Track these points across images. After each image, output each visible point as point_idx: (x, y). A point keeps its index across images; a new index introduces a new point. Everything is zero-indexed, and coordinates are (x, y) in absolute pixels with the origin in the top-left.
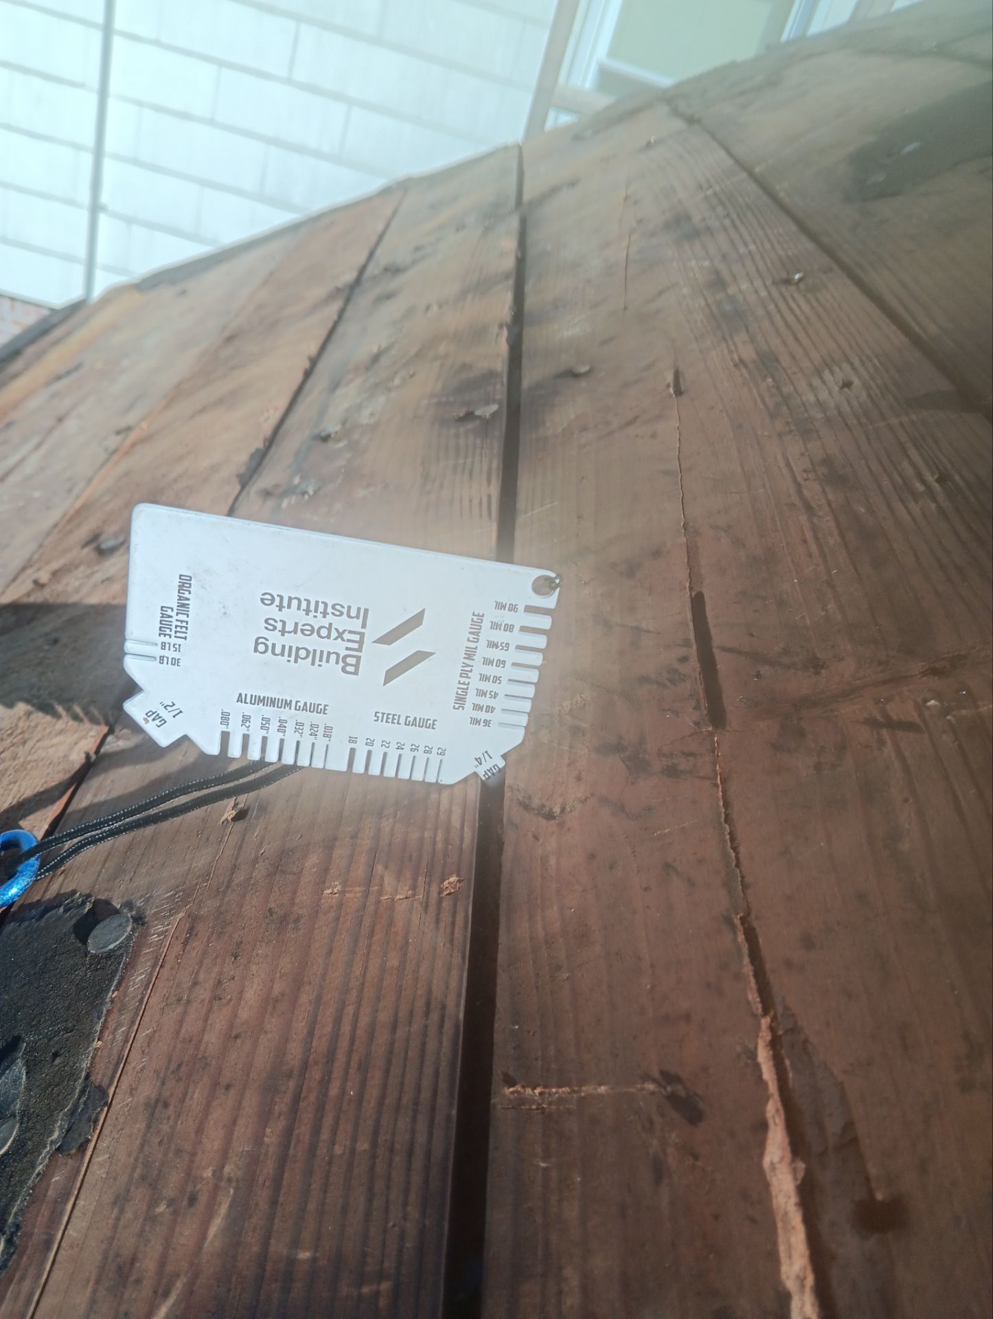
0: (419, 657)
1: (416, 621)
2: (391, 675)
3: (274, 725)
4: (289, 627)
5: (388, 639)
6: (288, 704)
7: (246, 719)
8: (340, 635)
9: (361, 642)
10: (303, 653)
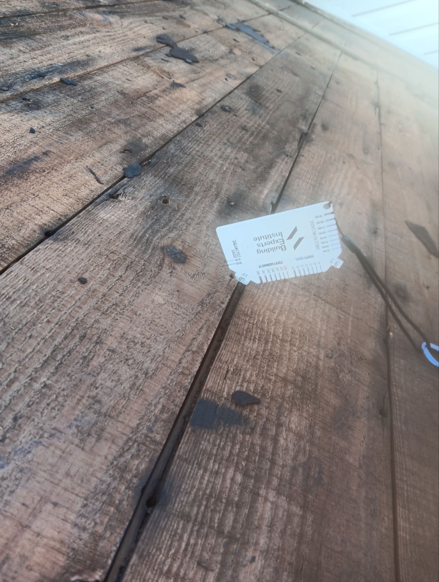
0: (300, 240)
1: (295, 230)
2: (295, 247)
3: (271, 271)
4: (264, 244)
5: (290, 237)
6: (272, 264)
7: (263, 272)
8: (277, 241)
9: (283, 241)
10: (270, 250)
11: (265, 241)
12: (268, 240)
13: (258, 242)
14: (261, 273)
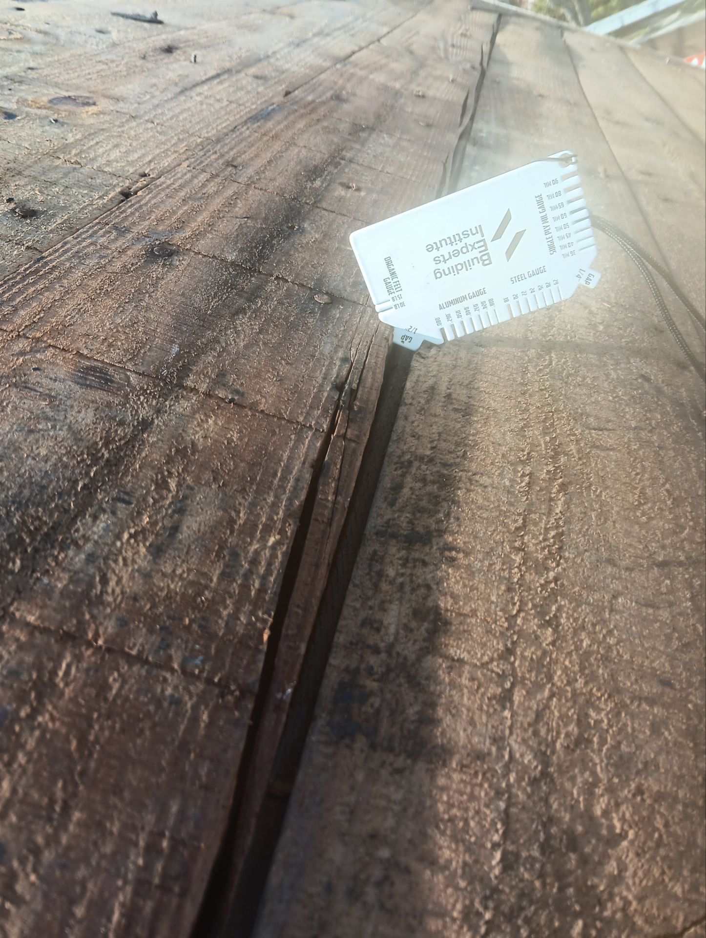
11: (450, 248)
12: (455, 247)
13: (435, 253)
14: (444, 320)
